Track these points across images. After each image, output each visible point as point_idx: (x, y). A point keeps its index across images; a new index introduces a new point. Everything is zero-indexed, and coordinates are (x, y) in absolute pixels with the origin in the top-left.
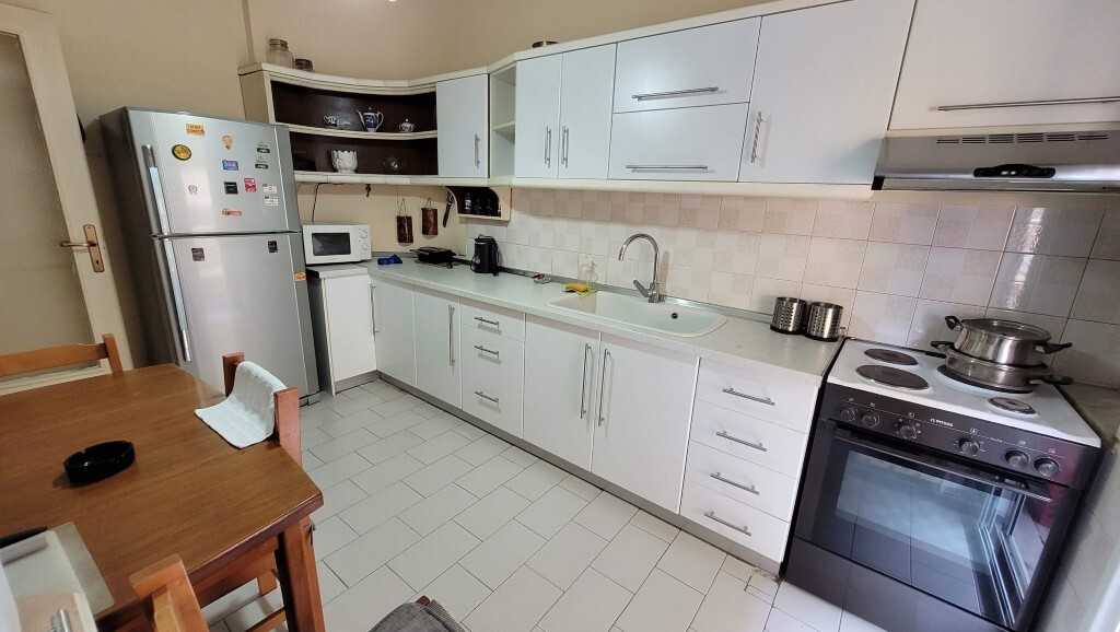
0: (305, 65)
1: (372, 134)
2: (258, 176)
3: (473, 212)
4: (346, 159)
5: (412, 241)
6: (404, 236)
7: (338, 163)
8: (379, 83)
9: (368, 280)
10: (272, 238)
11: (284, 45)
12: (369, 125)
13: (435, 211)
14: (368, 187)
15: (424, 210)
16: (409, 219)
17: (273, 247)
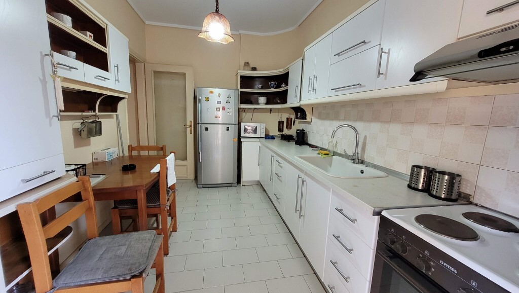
0: (254, 69)
1: (272, 90)
2: (227, 105)
3: (300, 119)
4: (262, 100)
5: (283, 131)
6: (281, 130)
7: (260, 101)
8: (275, 71)
9: (259, 144)
10: (228, 126)
11: (248, 63)
12: (272, 87)
13: (291, 119)
14: (271, 110)
15: (288, 119)
16: (283, 122)
17: (228, 129)
